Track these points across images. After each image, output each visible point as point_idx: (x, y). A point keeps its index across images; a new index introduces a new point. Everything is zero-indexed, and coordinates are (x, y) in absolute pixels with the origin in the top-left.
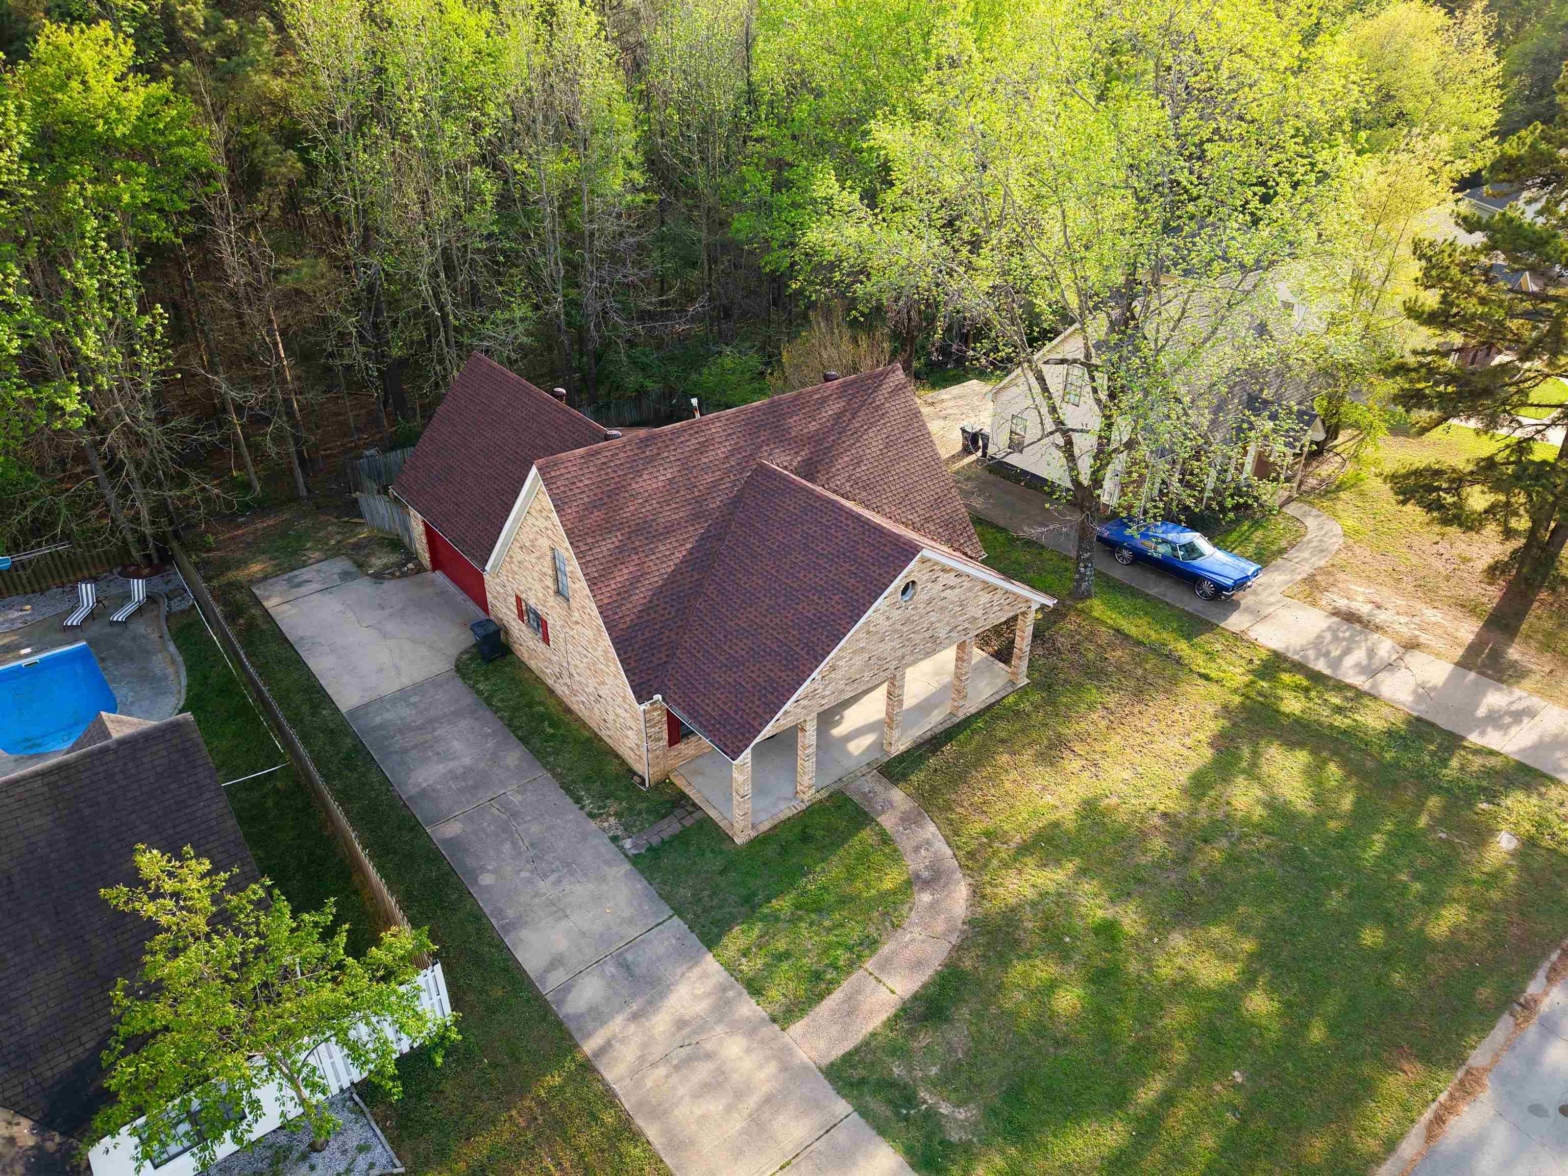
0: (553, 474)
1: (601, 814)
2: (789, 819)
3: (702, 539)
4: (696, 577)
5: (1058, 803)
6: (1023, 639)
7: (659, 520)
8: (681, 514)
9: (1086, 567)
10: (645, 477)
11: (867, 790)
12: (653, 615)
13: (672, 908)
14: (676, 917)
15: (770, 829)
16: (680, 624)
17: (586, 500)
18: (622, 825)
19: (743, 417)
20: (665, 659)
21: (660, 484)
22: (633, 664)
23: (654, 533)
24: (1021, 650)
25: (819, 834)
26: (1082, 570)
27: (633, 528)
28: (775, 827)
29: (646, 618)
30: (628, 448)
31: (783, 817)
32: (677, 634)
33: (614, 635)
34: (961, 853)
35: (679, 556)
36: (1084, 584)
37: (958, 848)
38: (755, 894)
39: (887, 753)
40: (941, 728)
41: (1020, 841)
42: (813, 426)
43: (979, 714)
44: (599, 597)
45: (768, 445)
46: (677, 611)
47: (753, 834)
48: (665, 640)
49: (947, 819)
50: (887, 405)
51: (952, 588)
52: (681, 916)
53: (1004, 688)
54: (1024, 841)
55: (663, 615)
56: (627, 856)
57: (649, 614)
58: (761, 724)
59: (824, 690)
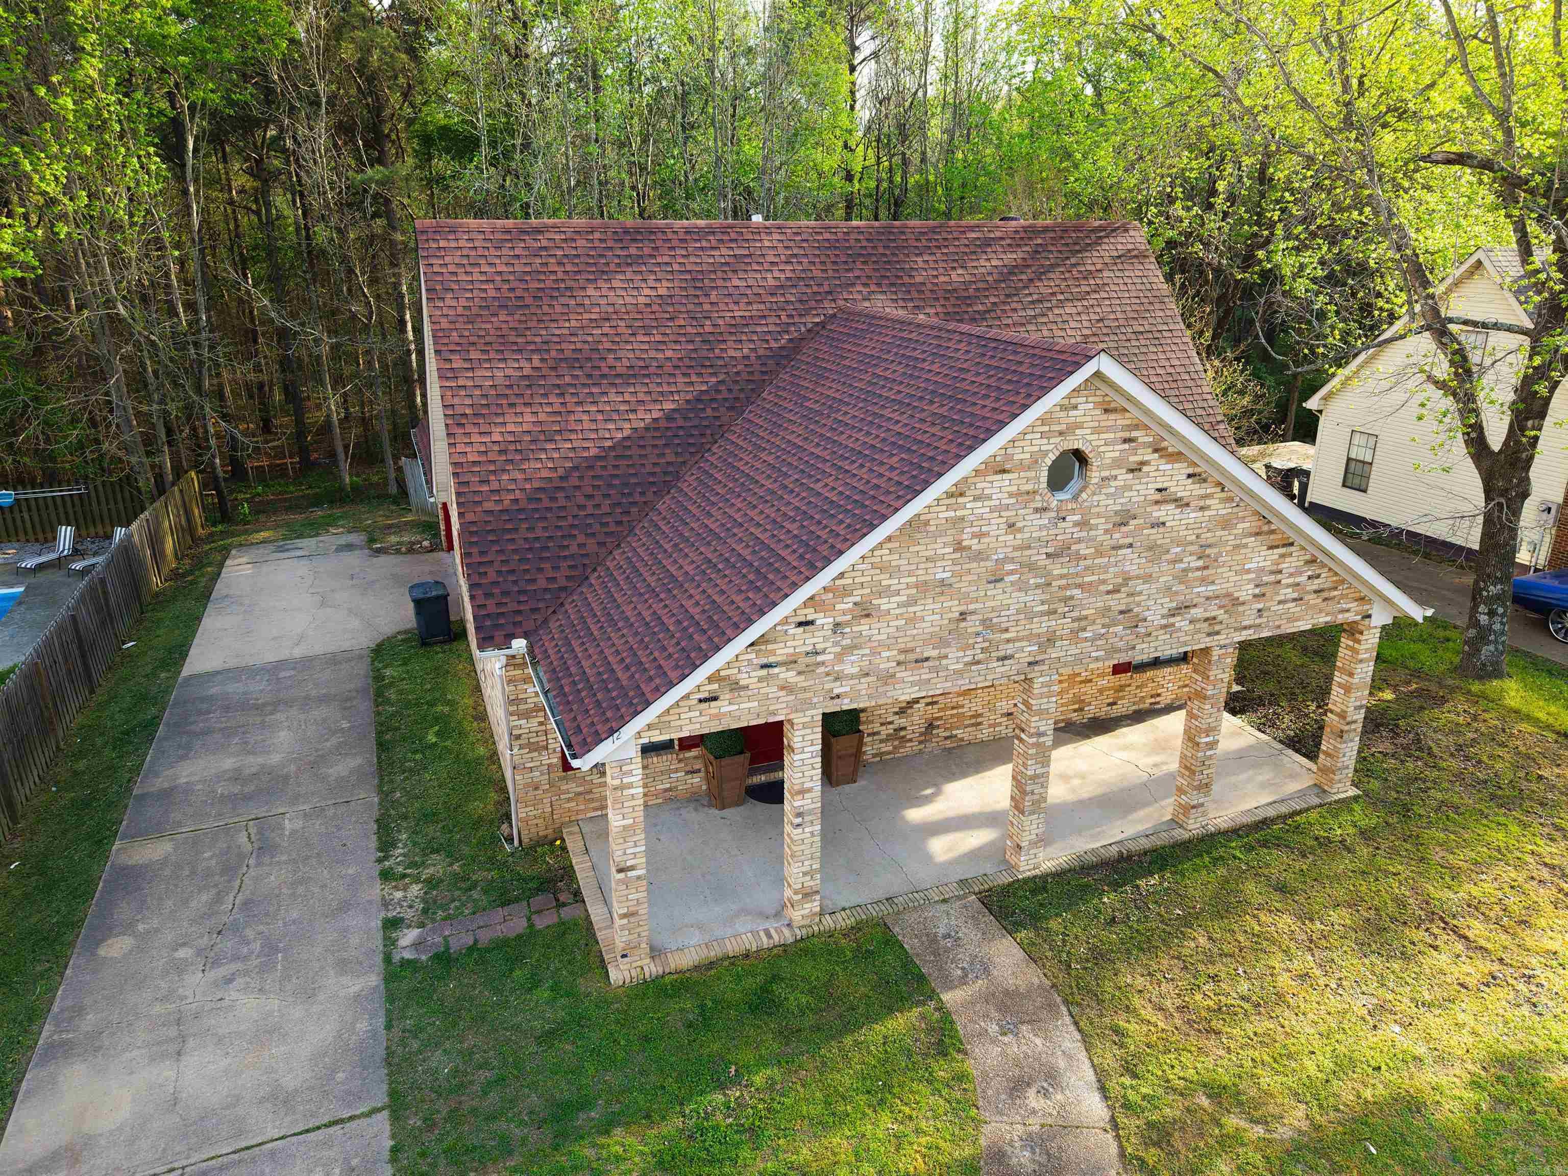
0: (442, 244)
1: (404, 876)
2: (747, 956)
3: (698, 400)
4: (670, 458)
5: (1421, 1050)
6: (1347, 689)
7: (620, 354)
8: (669, 354)
9: (1491, 613)
10: (615, 284)
11: (942, 931)
12: (562, 502)
13: (393, 1094)
14: (386, 1113)
15: (696, 968)
16: (613, 528)
17: (492, 293)
18: (424, 901)
19: (827, 236)
20: (563, 582)
21: (642, 300)
22: (492, 576)
23: (606, 371)
24: (1342, 715)
25: (796, 999)
26: (1484, 619)
27: (568, 354)
28: (711, 965)
29: (547, 503)
30: (597, 235)
31: (733, 947)
32: (601, 544)
33: (470, 517)
34: (1130, 1123)
35: (644, 417)
36: (1487, 650)
37: (1127, 1106)
38: (584, 1105)
39: (1010, 868)
40: (1145, 844)
41: (1304, 1125)
42: (957, 276)
43: (1235, 832)
44: (460, 448)
45: (865, 285)
46: (613, 506)
47: (652, 969)
48: (574, 549)
49: (1117, 1031)
50: (1106, 274)
51: (1181, 503)
52: (396, 1117)
53: (1302, 794)
54: (1318, 1128)
55: (581, 507)
56: (388, 959)
57: (553, 499)
58: (657, 689)
59: (839, 657)
